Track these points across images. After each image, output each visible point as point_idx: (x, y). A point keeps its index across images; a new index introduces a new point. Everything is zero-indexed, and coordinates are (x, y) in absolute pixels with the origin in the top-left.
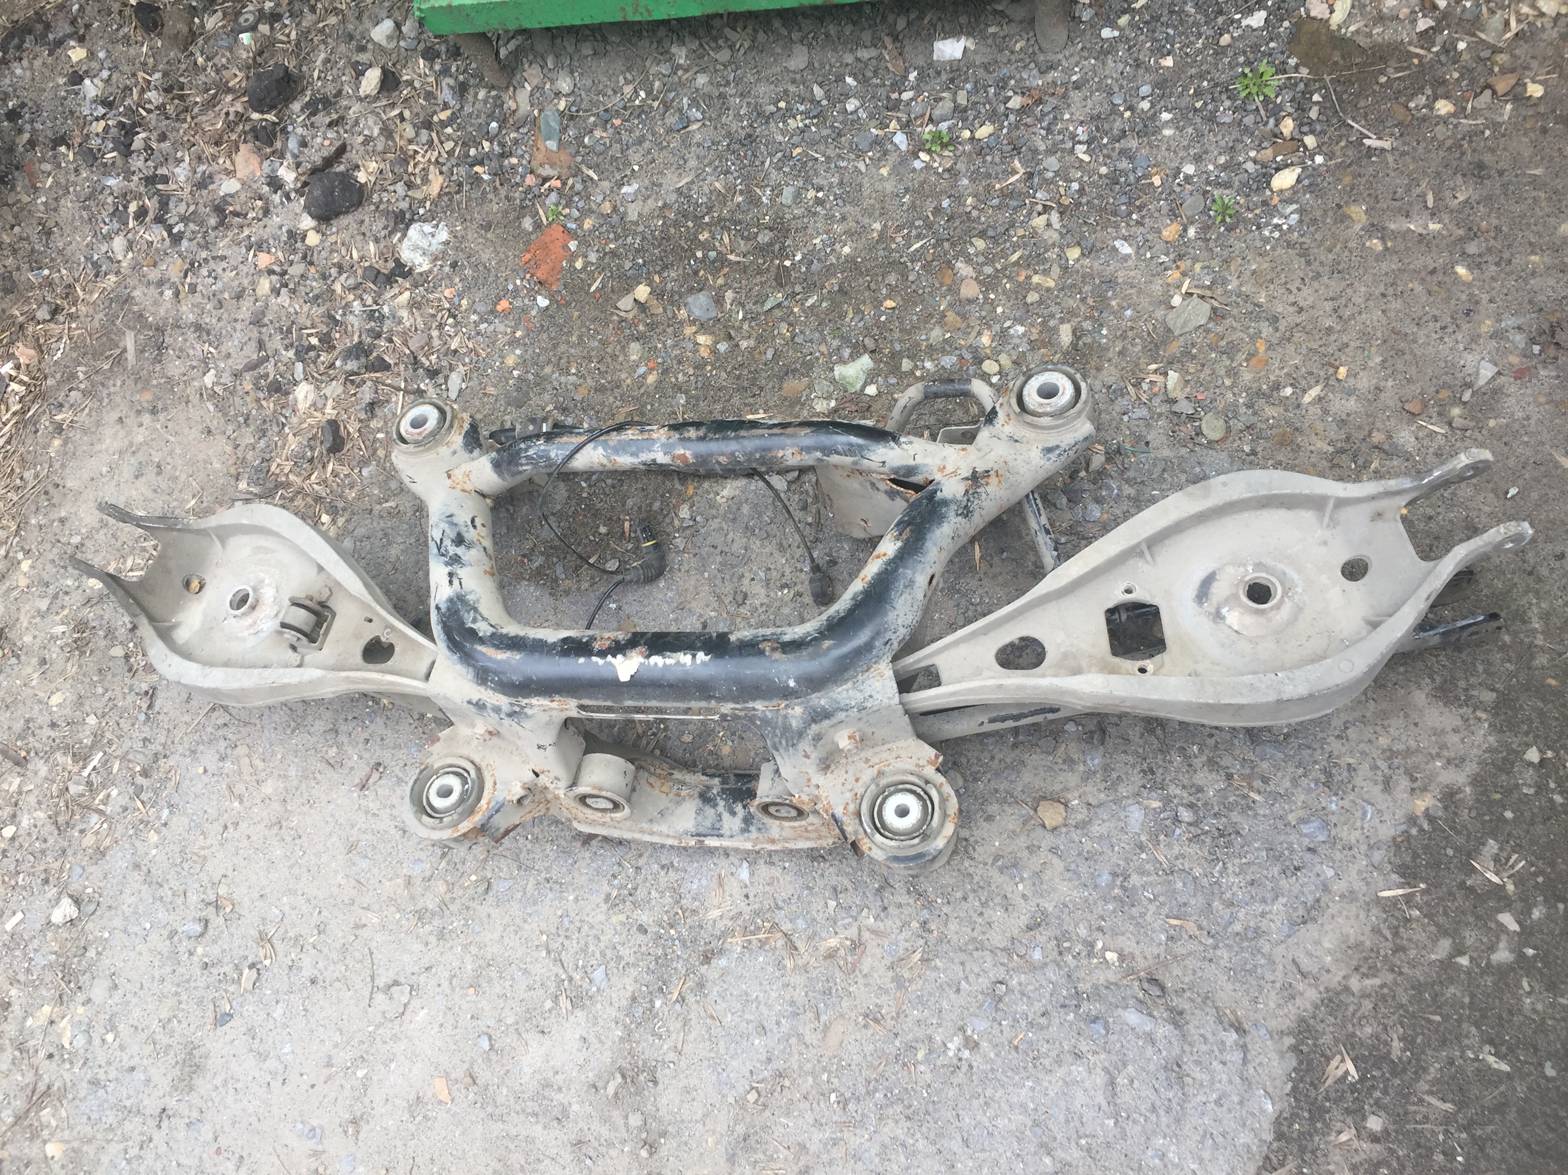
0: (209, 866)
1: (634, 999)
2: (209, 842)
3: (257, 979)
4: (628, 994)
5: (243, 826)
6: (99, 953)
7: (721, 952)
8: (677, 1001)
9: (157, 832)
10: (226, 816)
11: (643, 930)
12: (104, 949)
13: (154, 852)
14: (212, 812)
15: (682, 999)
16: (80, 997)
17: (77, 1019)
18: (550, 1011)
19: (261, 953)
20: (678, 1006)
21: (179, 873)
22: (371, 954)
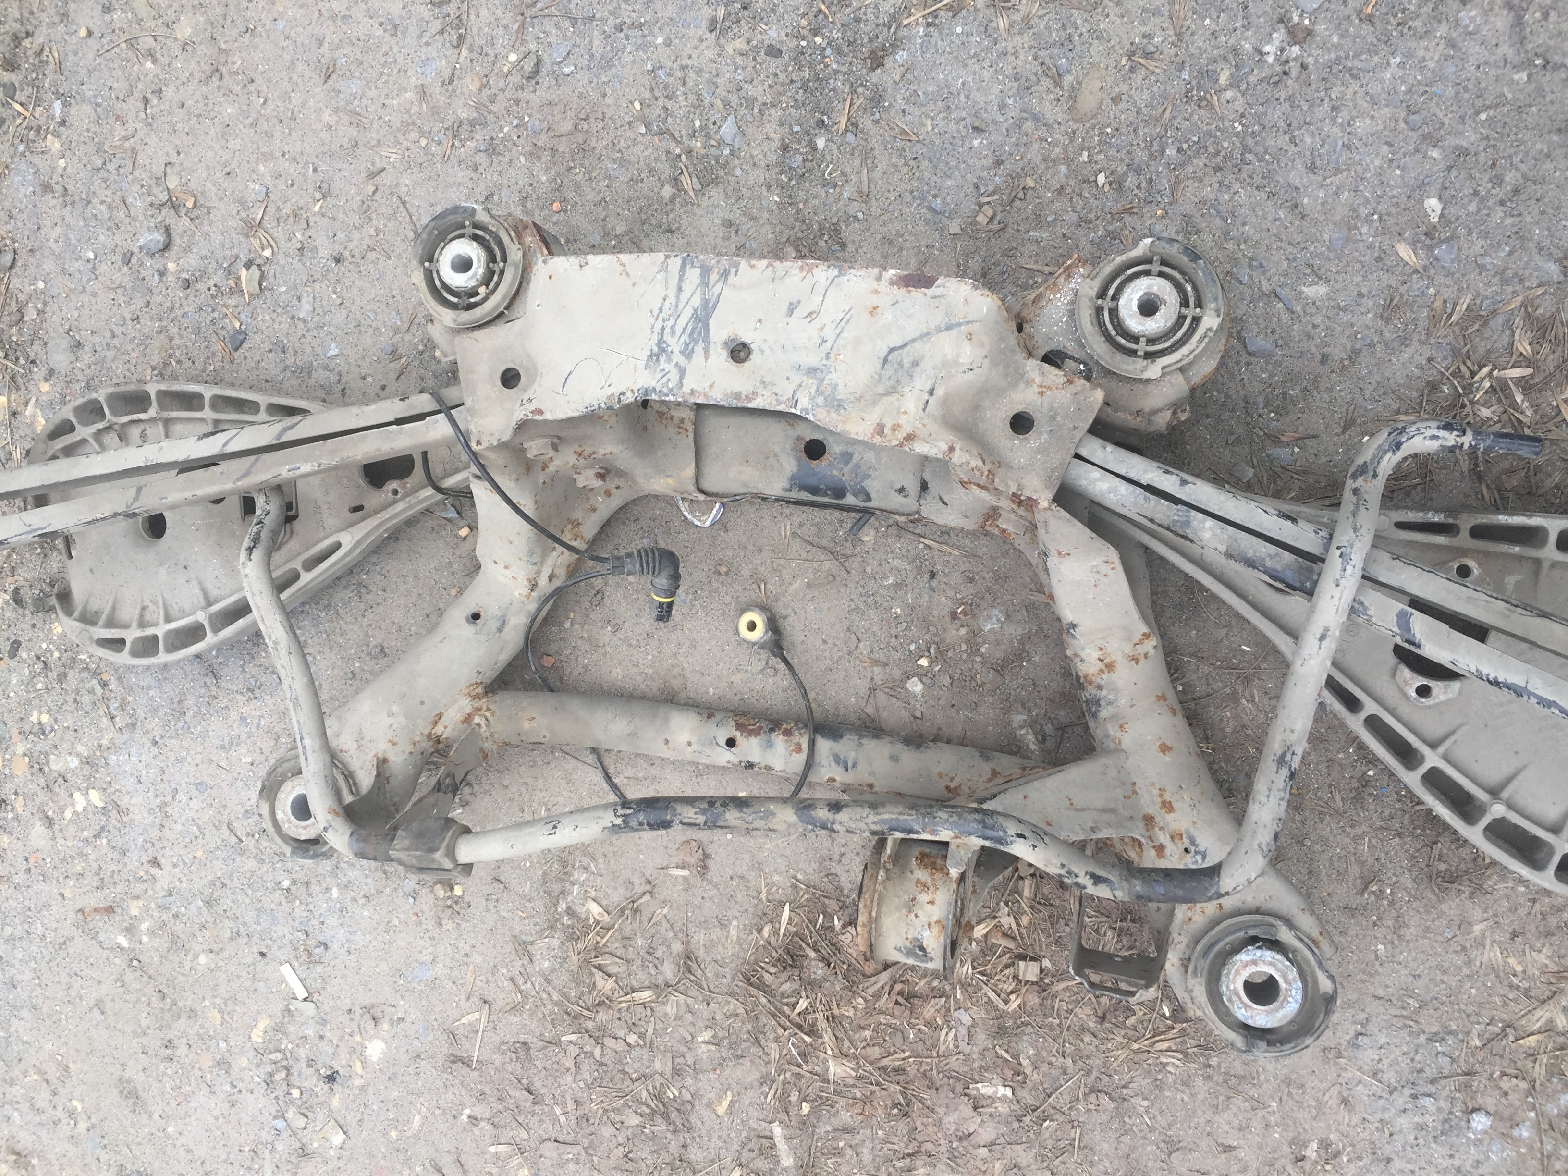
0: (142, 159)
1: (785, 148)
2: (130, 126)
3: (262, 278)
4: (777, 143)
5: (169, 92)
6: (40, 312)
7: (896, 45)
8: (846, 130)
9: (57, 135)
10: (140, 86)
11: (774, 52)
12: (45, 304)
13: (62, 163)
14: (120, 86)
15: (853, 126)
16: (39, 373)
17: (44, 398)
18: (672, 200)
19: (256, 244)
20: (850, 137)
21: (105, 180)
22: (404, 203)
